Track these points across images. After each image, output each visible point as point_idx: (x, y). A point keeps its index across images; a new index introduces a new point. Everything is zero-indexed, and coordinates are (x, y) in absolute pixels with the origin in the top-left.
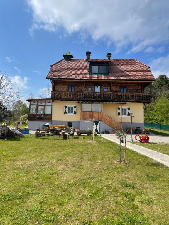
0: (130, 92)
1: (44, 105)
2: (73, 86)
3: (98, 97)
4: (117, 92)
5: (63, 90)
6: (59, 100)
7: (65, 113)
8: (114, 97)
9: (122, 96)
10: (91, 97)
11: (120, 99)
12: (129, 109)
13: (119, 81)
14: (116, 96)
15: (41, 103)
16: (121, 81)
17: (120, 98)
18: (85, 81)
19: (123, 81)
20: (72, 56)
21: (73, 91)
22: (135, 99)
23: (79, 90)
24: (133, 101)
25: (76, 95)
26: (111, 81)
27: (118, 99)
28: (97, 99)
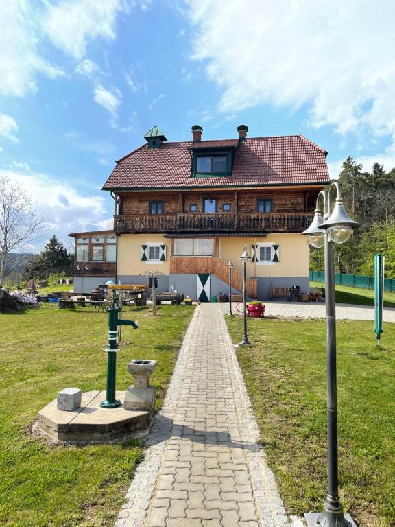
0: (279, 211)
1: (103, 244)
2: (160, 202)
3: (206, 225)
4: (251, 211)
5: (140, 212)
6: (129, 233)
7: (144, 258)
8: (242, 223)
9: (258, 220)
10: (193, 225)
11: (254, 226)
12: (276, 247)
13: (251, 188)
14: (247, 220)
15: (98, 240)
16: (255, 188)
17: (254, 224)
18: (181, 192)
19: (259, 188)
20: (163, 138)
21: (160, 212)
22: (288, 226)
23: (171, 211)
24: (282, 230)
25: (162, 220)
26: (235, 189)
27: (250, 227)
28: (206, 229)
